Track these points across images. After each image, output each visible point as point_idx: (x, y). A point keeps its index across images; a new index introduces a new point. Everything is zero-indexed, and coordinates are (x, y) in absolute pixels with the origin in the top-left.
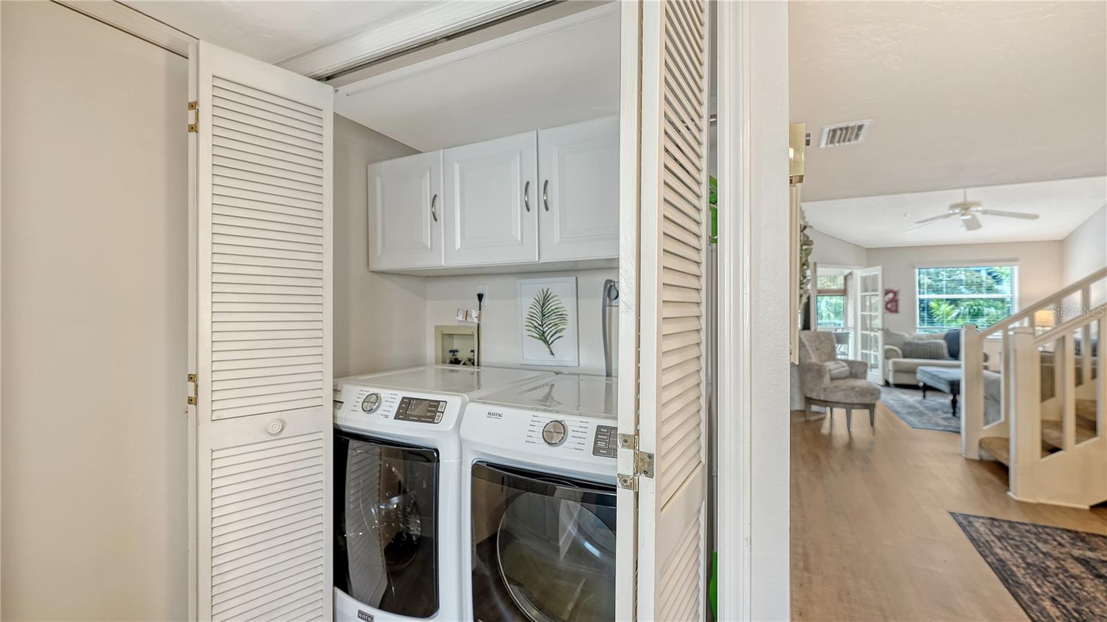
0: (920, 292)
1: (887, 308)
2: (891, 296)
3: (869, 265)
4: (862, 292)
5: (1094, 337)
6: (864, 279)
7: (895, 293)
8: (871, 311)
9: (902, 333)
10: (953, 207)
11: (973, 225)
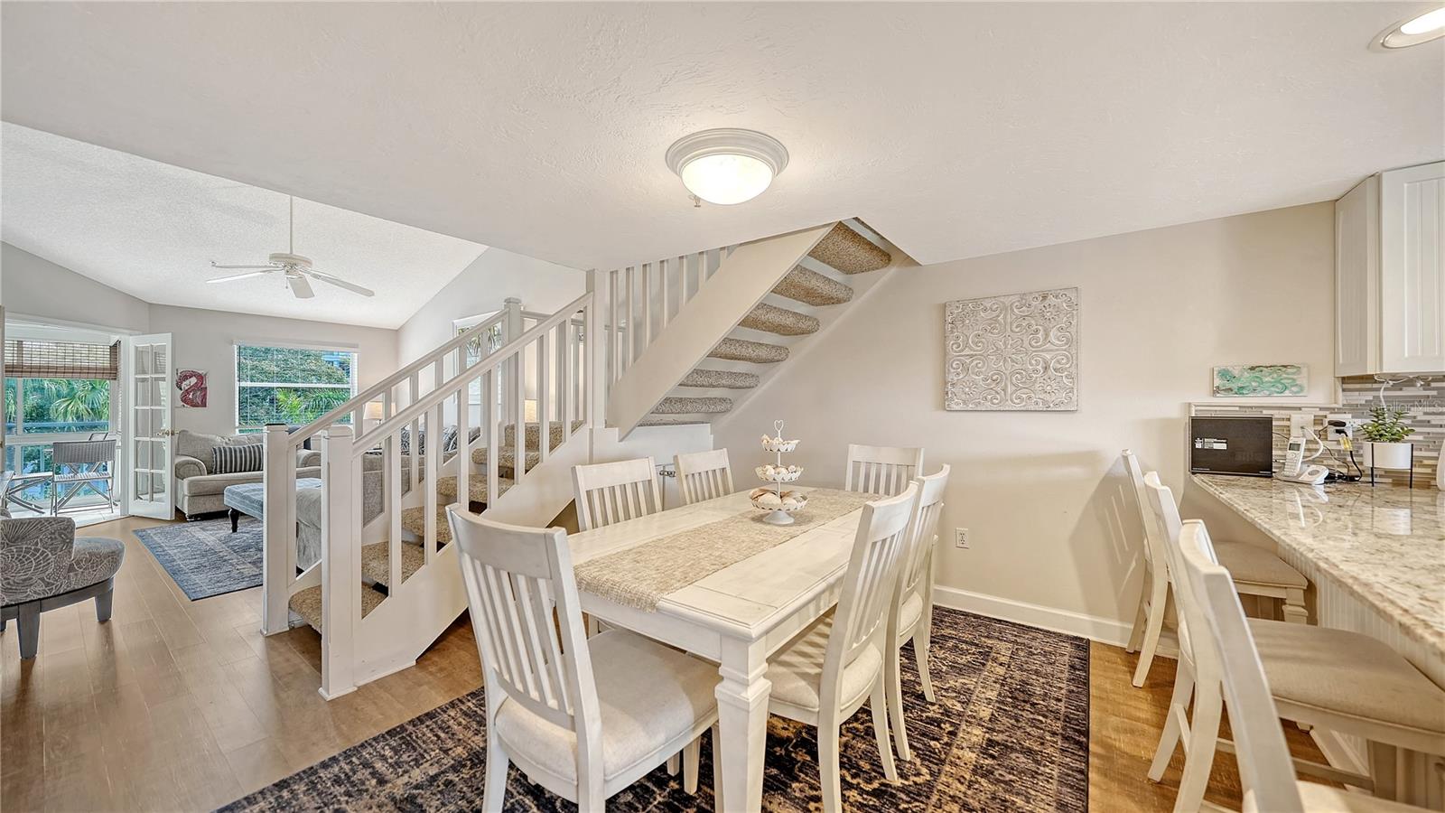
0: (239, 376)
1: (185, 400)
2: (193, 380)
3: (152, 330)
4: (136, 374)
5: (421, 429)
6: (140, 353)
7: (201, 378)
8: (152, 405)
9: (210, 436)
10: (275, 257)
11: (303, 291)
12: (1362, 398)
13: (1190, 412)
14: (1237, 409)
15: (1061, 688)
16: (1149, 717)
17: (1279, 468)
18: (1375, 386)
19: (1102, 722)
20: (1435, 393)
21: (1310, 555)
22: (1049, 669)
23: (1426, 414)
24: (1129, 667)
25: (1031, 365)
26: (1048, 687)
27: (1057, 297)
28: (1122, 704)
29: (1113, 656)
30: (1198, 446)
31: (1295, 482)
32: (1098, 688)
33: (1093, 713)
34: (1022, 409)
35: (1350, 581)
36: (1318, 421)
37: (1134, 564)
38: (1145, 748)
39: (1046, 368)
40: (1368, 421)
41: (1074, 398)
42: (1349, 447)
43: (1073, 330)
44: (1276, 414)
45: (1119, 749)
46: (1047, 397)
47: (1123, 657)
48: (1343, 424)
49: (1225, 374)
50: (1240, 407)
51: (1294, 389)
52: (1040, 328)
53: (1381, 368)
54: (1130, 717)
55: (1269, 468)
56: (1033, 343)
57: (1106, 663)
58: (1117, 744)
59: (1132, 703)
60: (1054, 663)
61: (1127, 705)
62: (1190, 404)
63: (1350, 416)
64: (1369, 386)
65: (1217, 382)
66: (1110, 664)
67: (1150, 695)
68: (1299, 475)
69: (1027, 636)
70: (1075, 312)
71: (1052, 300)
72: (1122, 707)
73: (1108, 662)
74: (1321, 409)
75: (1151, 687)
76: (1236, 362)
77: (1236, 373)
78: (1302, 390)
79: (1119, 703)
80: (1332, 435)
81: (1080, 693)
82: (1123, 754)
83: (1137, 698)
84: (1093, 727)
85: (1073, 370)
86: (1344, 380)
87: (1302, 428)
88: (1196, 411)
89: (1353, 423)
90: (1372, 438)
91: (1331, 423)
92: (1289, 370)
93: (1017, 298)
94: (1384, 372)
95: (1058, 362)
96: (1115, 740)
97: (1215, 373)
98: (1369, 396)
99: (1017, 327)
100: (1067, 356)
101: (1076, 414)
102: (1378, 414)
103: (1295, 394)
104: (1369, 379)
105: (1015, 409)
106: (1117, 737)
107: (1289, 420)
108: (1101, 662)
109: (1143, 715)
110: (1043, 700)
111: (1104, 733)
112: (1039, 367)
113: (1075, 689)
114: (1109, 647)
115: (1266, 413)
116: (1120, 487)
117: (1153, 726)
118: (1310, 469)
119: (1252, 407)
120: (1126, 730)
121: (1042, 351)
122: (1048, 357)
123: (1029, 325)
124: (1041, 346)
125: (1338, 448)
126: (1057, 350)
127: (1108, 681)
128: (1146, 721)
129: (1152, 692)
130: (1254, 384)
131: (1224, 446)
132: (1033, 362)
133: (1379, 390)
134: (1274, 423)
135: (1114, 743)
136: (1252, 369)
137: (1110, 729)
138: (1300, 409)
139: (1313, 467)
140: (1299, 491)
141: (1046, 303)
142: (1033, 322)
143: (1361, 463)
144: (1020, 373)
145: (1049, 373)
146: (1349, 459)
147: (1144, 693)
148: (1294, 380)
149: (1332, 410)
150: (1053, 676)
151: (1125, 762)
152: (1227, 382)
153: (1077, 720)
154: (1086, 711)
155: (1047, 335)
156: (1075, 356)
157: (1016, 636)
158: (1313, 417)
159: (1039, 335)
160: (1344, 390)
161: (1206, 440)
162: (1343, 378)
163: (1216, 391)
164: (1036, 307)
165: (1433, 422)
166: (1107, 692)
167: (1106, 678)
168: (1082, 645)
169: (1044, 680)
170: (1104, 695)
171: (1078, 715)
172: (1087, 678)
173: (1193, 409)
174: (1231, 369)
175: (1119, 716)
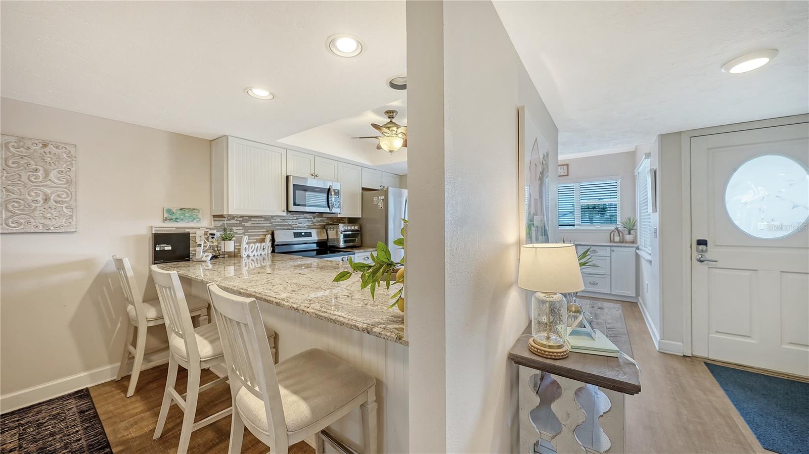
12: (219, 224)
13: (152, 230)
14: (175, 229)
15: (77, 431)
16: (142, 409)
17: (193, 256)
18: (223, 219)
19: (115, 432)
20: (238, 222)
21: (235, 289)
22: (62, 425)
23: (237, 230)
24: (120, 389)
25: (32, 196)
26: (66, 438)
27: (57, 147)
28: (125, 412)
29: (108, 388)
30: (158, 249)
31: (201, 261)
32: (105, 413)
33: (107, 430)
34: (20, 231)
35: (254, 294)
36: (206, 234)
37: (119, 325)
38: (146, 426)
39: (46, 200)
40: (222, 233)
41: (74, 223)
42: (216, 244)
43: (72, 174)
44: (191, 231)
45: (132, 438)
46: (48, 222)
47: (115, 385)
48: (214, 235)
49: (169, 211)
50: (176, 228)
51: (198, 220)
52: (40, 168)
53: (228, 212)
54: (132, 416)
55: (189, 256)
56: (32, 179)
57: (105, 395)
58: (130, 436)
59: (131, 407)
60: (65, 418)
61: (127, 411)
62: (152, 227)
63: (215, 231)
64: (221, 219)
65: (166, 215)
66: (108, 395)
67: (139, 396)
68: (202, 258)
69: (31, 414)
70: (73, 162)
71: (51, 148)
72: (125, 414)
73: (106, 394)
74: (207, 228)
75: (138, 392)
76: (175, 207)
77: (174, 211)
78: (200, 220)
79: (122, 413)
80: (210, 240)
81: (94, 424)
82: (134, 439)
83: (131, 403)
84: (111, 438)
85: (72, 203)
86: (215, 216)
87: (200, 237)
88: (155, 230)
89: (218, 234)
90: (224, 240)
91: (211, 234)
92: (196, 211)
93: (13, 139)
94: (230, 213)
95: (59, 196)
96: (128, 435)
97: (165, 210)
98: (221, 223)
99: (13, 163)
100: (66, 193)
101: (74, 234)
102: (225, 230)
103: (198, 222)
104: (222, 216)
105: (9, 231)
106: (128, 433)
107: (195, 233)
108: (102, 397)
109: (138, 410)
110: (66, 449)
111: (119, 436)
112: (39, 199)
113: (89, 425)
114: (103, 385)
115: (187, 231)
116: (109, 279)
117: (146, 412)
118: (205, 255)
119: (181, 228)
120: (132, 425)
121: (43, 186)
122: (48, 191)
123: (28, 164)
124: (41, 182)
125: (213, 244)
126: (57, 187)
127: (110, 405)
128: (142, 412)
129: (139, 395)
130: (182, 217)
131: (170, 248)
132: (33, 194)
133: (224, 220)
134: (191, 235)
135: (127, 437)
136: (181, 209)
137: (122, 432)
138: (199, 228)
139: (206, 254)
140: (202, 265)
141: (47, 150)
142: (32, 162)
143: (220, 250)
144: (17, 202)
145: (50, 204)
146: (216, 249)
147: (136, 397)
148: (197, 215)
149: (210, 229)
150: (67, 427)
151: (137, 442)
152: (170, 215)
153: (98, 442)
154: (103, 433)
155: (47, 174)
156: (73, 194)
157: (18, 421)
158: (204, 232)
159: (39, 174)
160: (214, 221)
161: (161, 245)
162: (214, 216)
163: (165, 220)
164: (35, 151)
165: (238, 233)
166: (112, 412)
167: (109, 403)
168: (83, 394)
169: (61, 435)
170: (111, 415)
171: (98, 439)
172: (96, 412)
173: (154, 229)
174: (171, 209)
175: (125, 420)
